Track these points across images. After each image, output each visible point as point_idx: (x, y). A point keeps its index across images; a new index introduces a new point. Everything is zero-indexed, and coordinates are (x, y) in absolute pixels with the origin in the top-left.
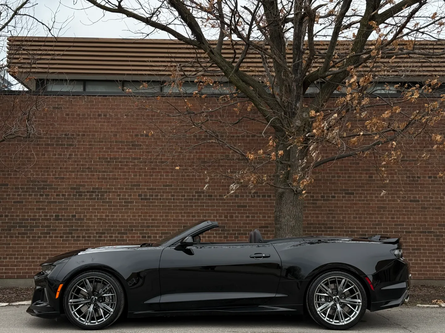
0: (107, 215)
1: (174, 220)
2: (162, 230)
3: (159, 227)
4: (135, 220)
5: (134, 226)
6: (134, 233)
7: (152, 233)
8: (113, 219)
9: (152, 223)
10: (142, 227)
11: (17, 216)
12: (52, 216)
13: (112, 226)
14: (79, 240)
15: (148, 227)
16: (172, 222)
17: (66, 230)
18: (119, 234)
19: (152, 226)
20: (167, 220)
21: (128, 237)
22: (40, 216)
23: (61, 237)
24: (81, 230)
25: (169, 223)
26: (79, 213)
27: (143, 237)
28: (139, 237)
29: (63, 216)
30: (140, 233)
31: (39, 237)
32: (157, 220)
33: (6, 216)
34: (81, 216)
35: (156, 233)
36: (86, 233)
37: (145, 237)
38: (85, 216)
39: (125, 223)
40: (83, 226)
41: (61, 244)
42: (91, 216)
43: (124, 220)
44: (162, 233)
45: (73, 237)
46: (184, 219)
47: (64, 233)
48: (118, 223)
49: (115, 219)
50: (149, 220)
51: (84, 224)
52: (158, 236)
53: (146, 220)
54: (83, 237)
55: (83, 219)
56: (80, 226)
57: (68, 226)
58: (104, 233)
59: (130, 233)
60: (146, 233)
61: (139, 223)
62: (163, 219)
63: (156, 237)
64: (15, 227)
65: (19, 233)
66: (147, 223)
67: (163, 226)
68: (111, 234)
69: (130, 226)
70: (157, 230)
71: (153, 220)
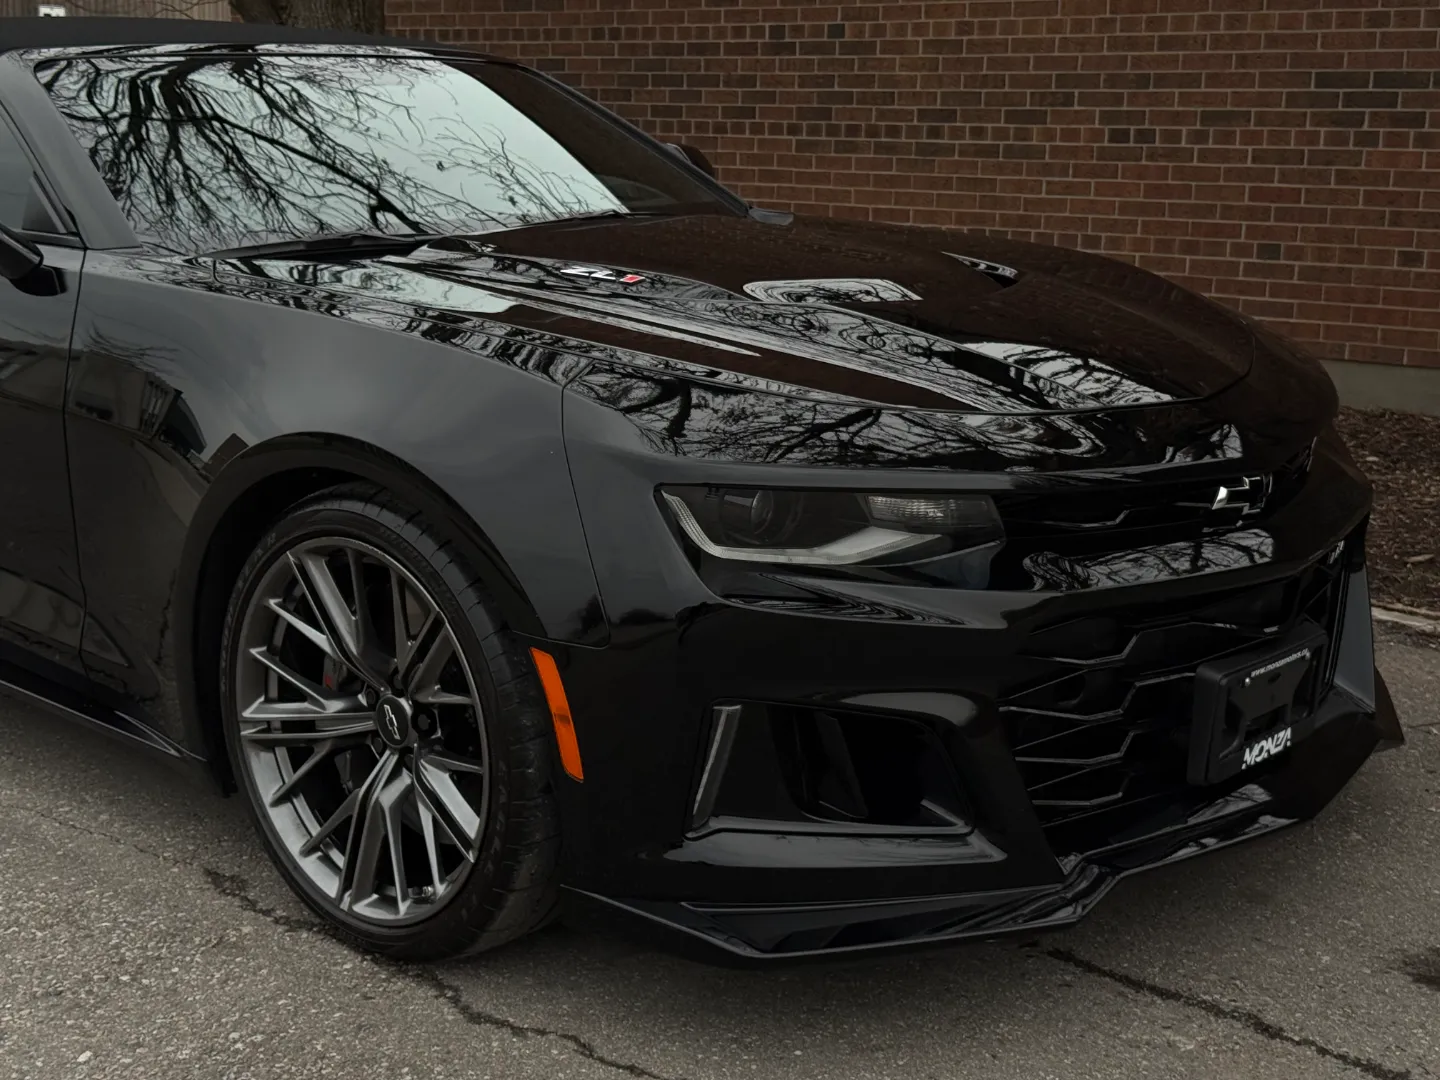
0: (966, 23)
1: (1272, 41)
2: (1206, 99)
3: (1194, 81)
4: (1082, 45)
5: (1079, 81)
6: (1078, 117)
7: (1157, 117)
8: (987, 46)
9: (1159, 62)
10: (1112, 81)
11: (648, 33)
12: (758, 32)
13: (985, 81)
14: (854, 148)
15: (1143, 81)
16: (1260, 56)
17: (808, 98)
18: (1011, 117)
19: (1161, 80)
20: (1236, 41)
21: (1049, 135)
22: (721, 33)
23: (793, 130)
24: (863, 99)
25: (1243, 60)
26: (854, 19)
27: (1116, 136)
28: (1097, 135)
29: (797, 31)
30: (1106, 117)
31: (720, 128)
32: (1182, 43)
33: (615, 34)
34: (861, 33)
35: (1178, 113)
36: (882, 115)
37: (1123, 136)
38: (879, 30)
39: (1040, 63)
40: (869, 81)
41: (795, 162)
42: (901, 30)
43: (1033, 45)
44: (1207, 118)
45: (833, 131)
46: (1324, 36)
47: (802, 114)
48: (1007, 64)
49: (998, 43)
50: (1149, 46)
51: (873, 68)
52: (1184, 129)
53: (1132, 43)
54: (873, 132)
55: (870, 47)
56: (858, 81)
57: (816, 81)
58: (950, 116)
59: (1059, 117)
60: (1130, 117)
61: (1102, 62)
62: (1217, 41)
63: (1174, 137)
64: (643, 81)
65: (656, 111)
66: (1137, 62)
67: (1213, 79)
68: (980, 119)
69: (1062, 81)
70: (1185, 99)
71: (1165, 43)
